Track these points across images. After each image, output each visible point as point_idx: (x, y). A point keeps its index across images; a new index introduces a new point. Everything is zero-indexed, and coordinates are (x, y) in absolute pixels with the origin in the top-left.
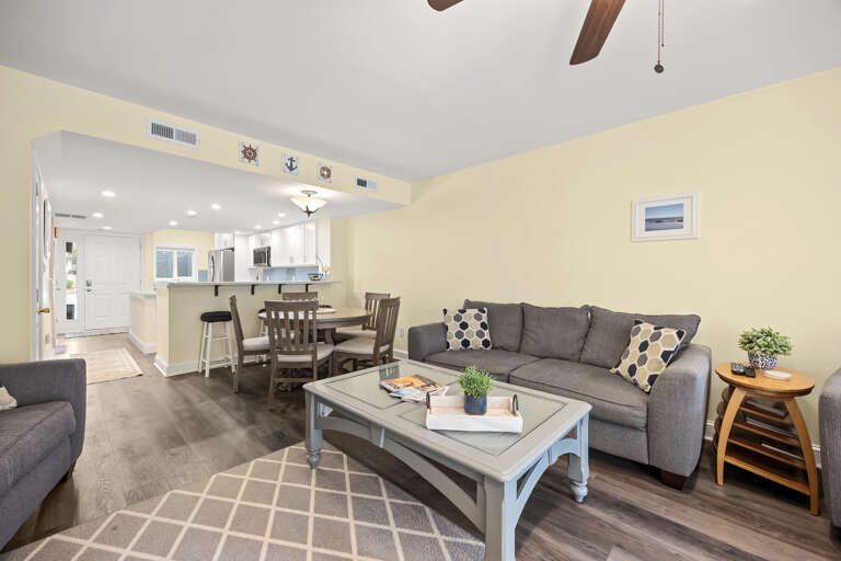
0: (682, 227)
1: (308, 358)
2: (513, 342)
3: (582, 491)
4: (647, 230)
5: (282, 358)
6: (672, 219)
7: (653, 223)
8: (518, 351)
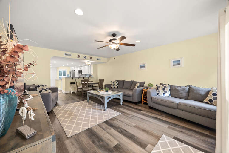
0: (145, 68)
1: (88, 89)
2: (122, 87)
3: (121, 104)
5: (84, 89)
7: (141, 67)
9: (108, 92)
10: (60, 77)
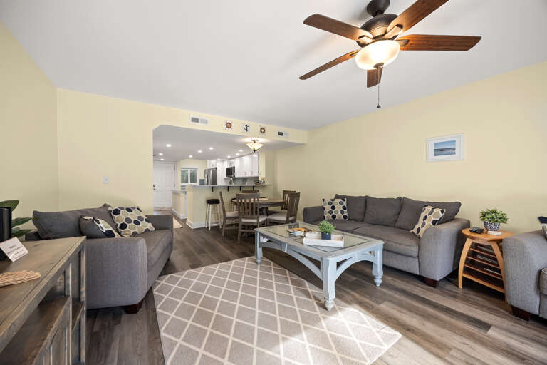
0: (454, 153)
1: (255, 221)
2: (360, 217)
3: (379, 281)
4: (435, 155)
5: (244, 220)
6: (449, 149)
7: (439, 151)
8: (362, 221)
9: (330, 238)
10: (184, 184)
